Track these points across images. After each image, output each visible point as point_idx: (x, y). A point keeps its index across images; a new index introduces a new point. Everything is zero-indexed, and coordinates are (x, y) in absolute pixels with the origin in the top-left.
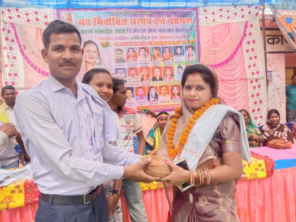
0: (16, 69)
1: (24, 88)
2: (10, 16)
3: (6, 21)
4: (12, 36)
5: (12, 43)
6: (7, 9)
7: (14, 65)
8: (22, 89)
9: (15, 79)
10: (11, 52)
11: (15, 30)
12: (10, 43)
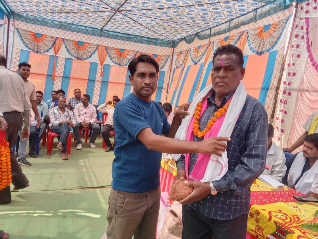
0: (297, 69)
1: (297, 89)
2: (308, 10)
3: (301, 17)
4: (303, 33)
5: (302, 40)
6: (306, 2)
7: (295, 64)
8: (296, 90)
9: (293, 79)
10: (297, 50)
11: (308, 26)
12: (299, 40)
